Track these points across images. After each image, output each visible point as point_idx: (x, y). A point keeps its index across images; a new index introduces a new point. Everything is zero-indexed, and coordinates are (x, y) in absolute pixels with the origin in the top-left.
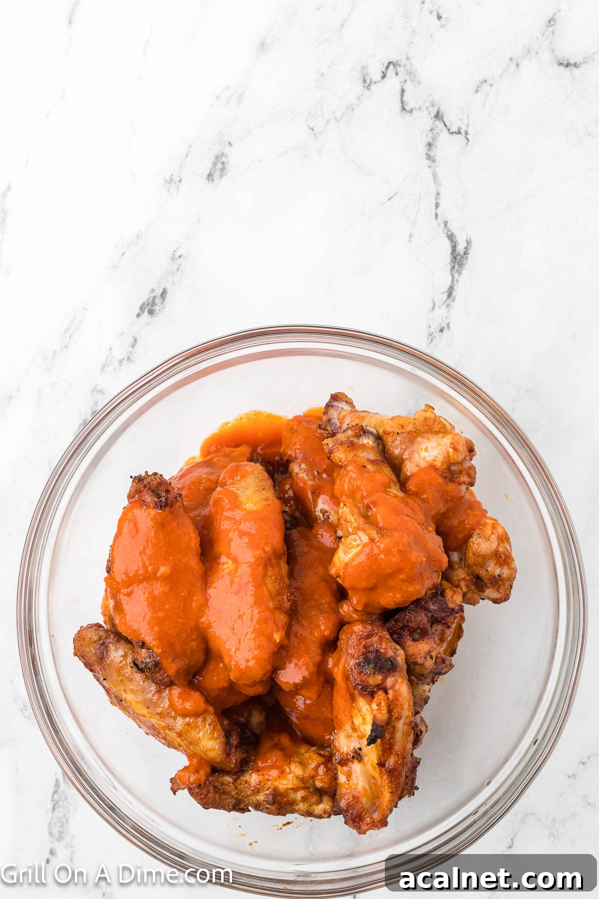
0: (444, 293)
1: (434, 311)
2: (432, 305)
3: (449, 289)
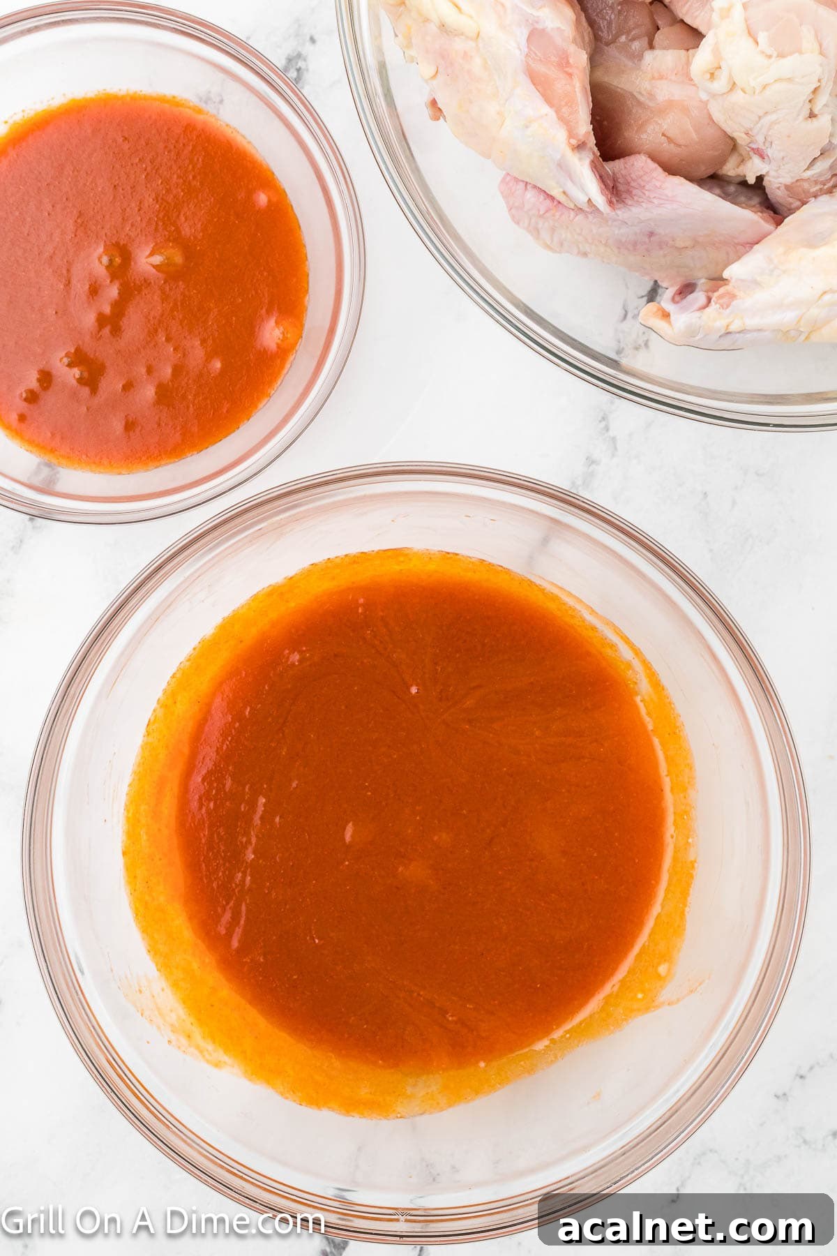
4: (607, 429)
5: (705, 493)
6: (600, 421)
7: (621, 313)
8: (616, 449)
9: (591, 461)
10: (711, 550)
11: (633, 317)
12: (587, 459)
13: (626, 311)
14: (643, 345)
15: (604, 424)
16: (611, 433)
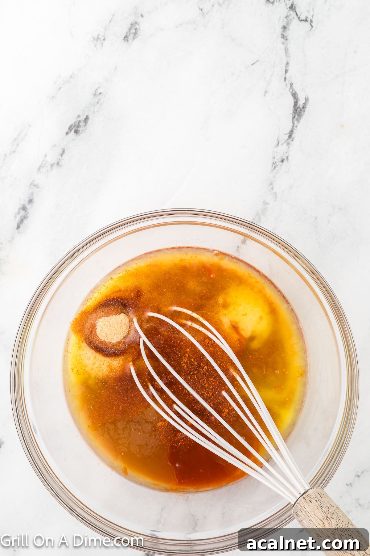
0: (286, 134)
1: (278, 147)
2: (277, 142)
3: (290, 132)
4: (272, 189)
5: (316, 217)
6: (270, 185)
7: (276, 142)
8: (276, 198)
9: (266, 203)
10: (318, 243)
11: (282, 144)
12: (263, 202)
13: (279, 142)
14: (286, 159)
15: (271, 186)
16: (274, 191)
